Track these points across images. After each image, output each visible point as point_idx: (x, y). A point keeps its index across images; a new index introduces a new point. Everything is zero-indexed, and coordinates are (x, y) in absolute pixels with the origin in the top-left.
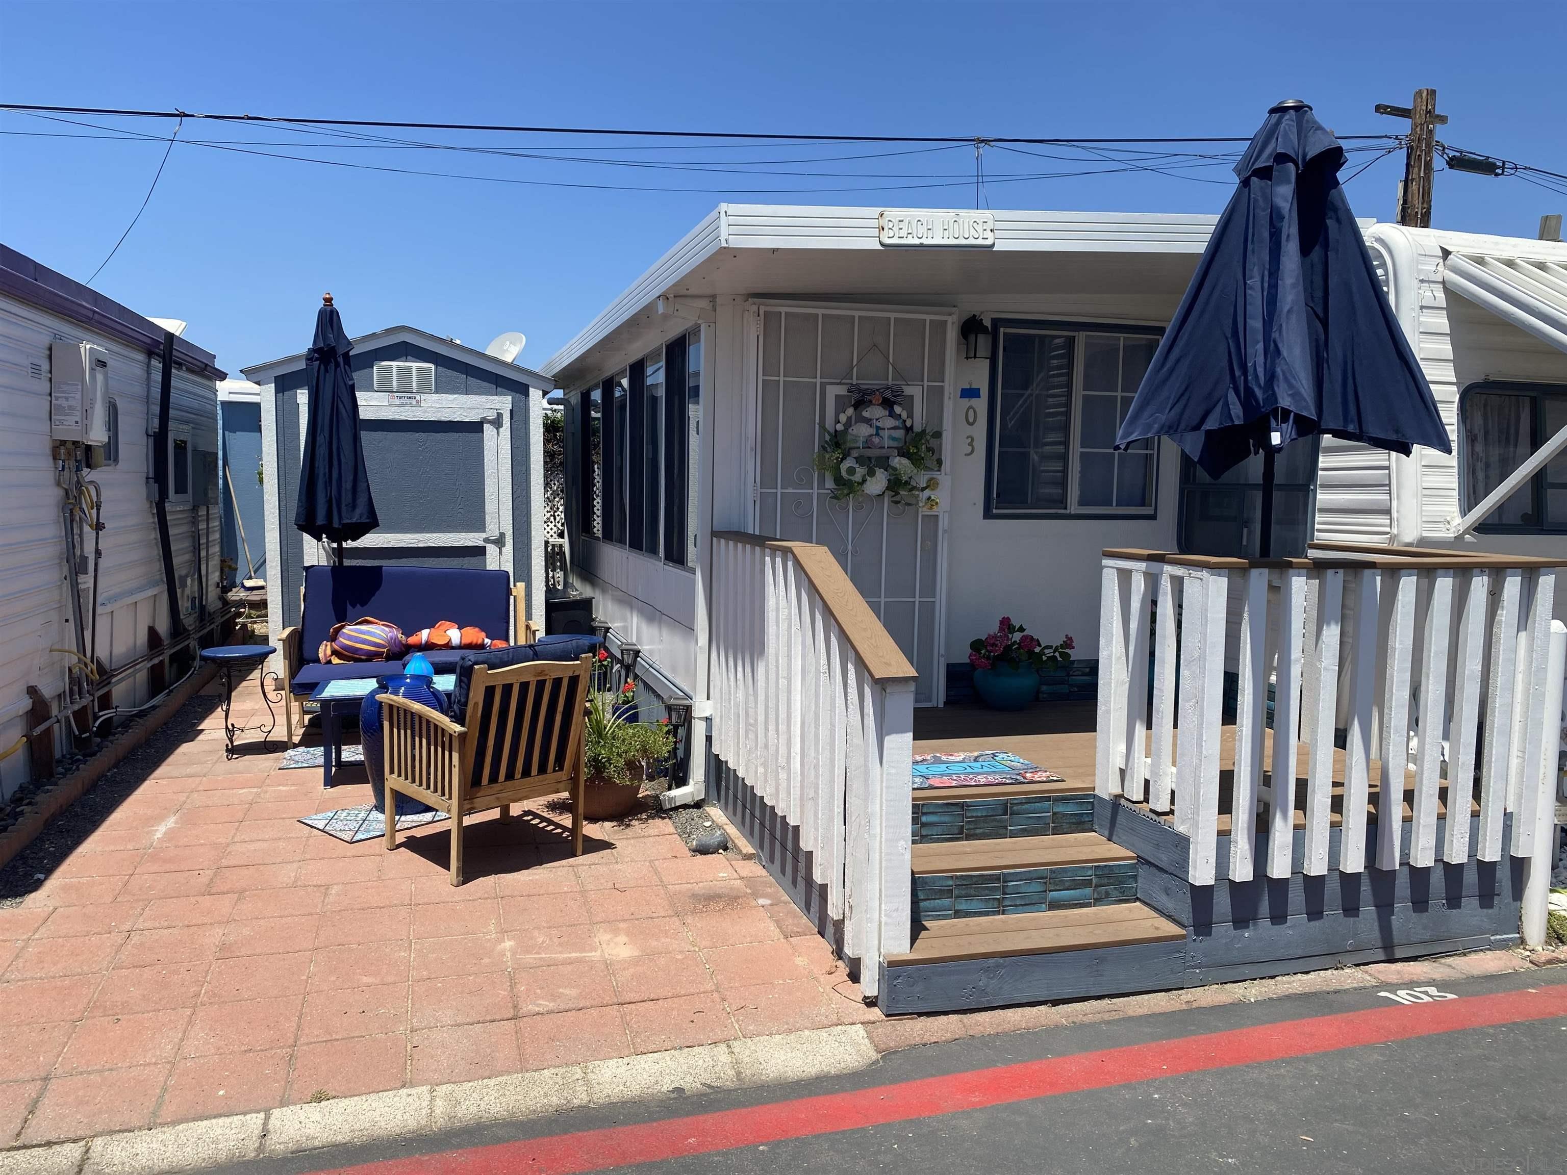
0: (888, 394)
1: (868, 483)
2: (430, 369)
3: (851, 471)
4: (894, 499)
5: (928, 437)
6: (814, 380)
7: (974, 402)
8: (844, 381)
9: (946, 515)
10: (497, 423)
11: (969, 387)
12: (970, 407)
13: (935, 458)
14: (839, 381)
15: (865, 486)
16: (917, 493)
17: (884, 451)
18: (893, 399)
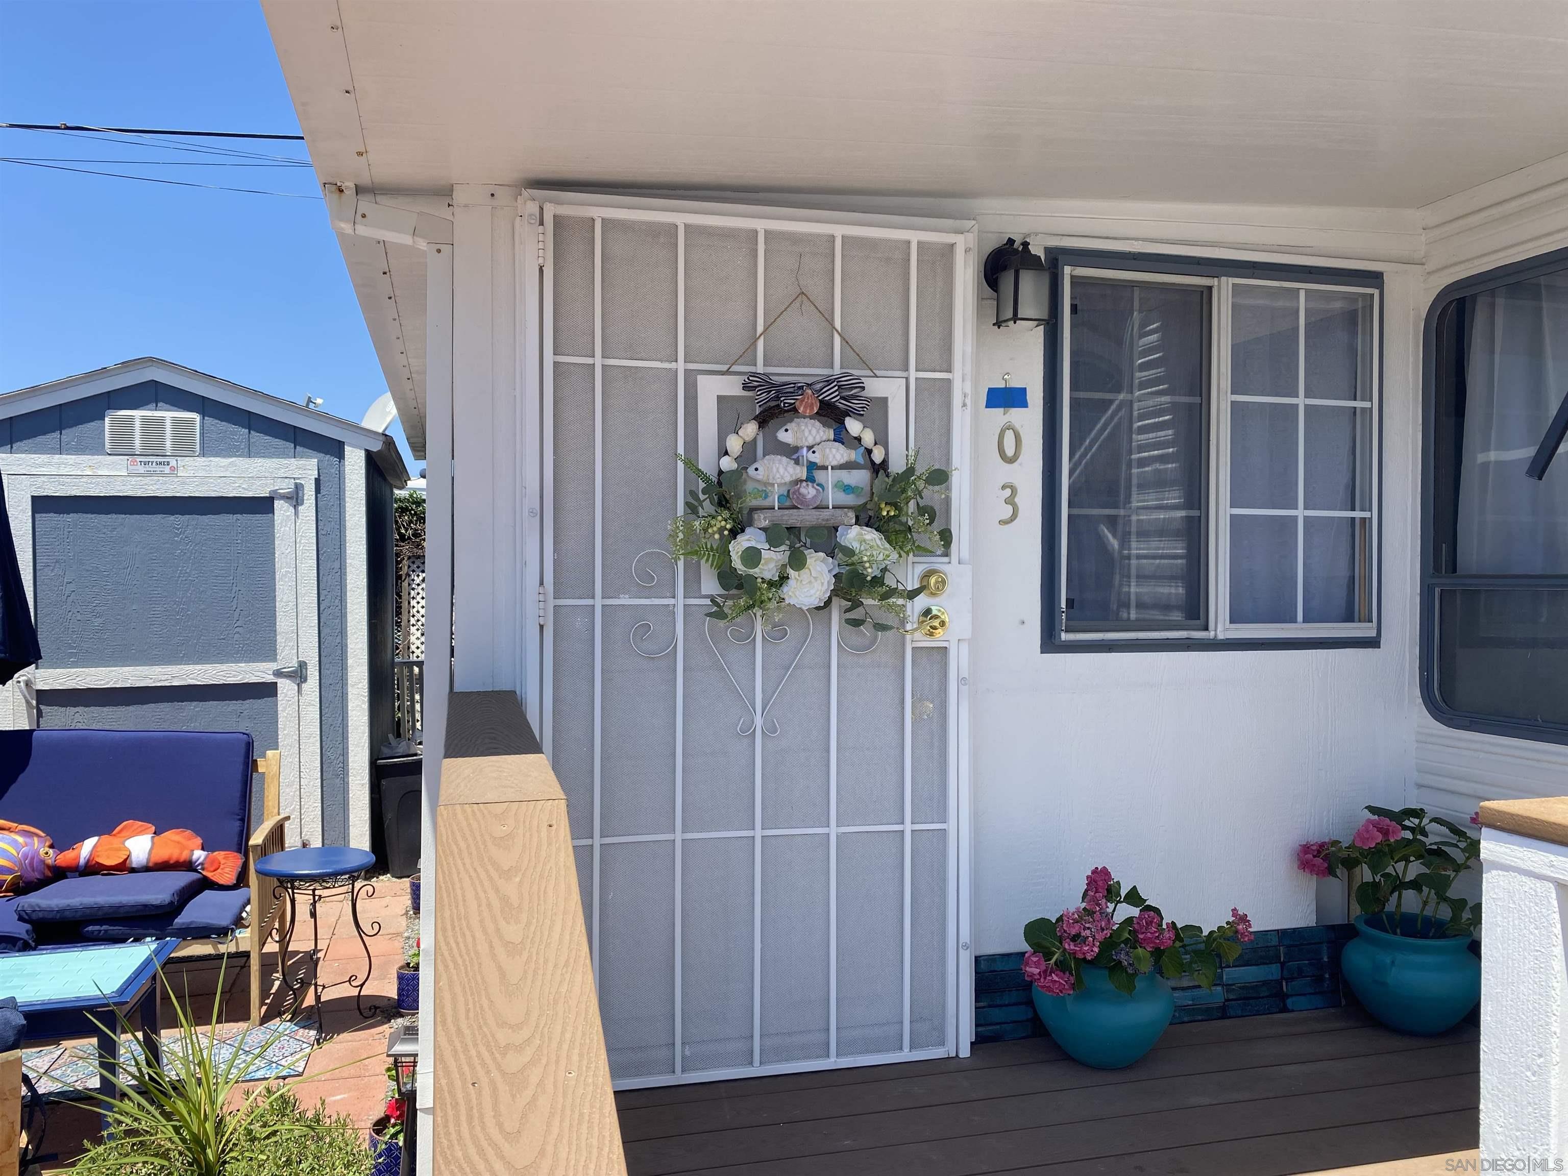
0: (831, 395)
1: (791, 582)
2: (192, 422)
3: (752, 556)
4: (852, 615)
5: (921, 484)
6: (673, 365)
7: (1015, 415)
8: (735, 368)
9: (964, 648)
10: (295, 498)
11: (1003, 386)
12: (1009, 427)
13: (937, 526)
14: (724, 368)
15: (785, 589)
16: (900, 601)
17: (825, 514)
18: (842, 405)
